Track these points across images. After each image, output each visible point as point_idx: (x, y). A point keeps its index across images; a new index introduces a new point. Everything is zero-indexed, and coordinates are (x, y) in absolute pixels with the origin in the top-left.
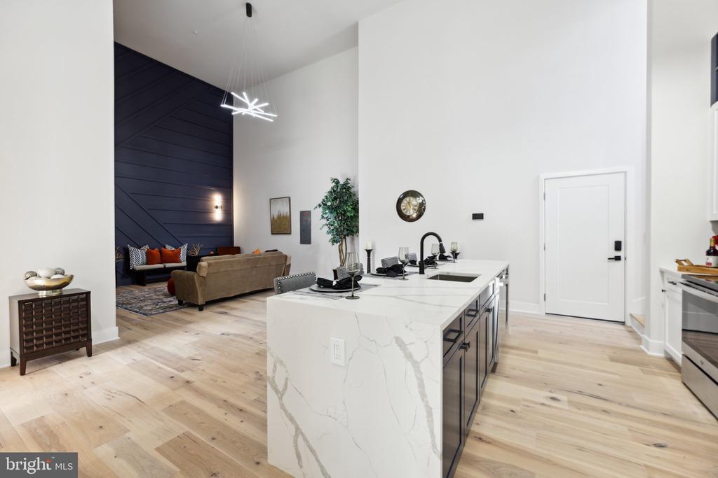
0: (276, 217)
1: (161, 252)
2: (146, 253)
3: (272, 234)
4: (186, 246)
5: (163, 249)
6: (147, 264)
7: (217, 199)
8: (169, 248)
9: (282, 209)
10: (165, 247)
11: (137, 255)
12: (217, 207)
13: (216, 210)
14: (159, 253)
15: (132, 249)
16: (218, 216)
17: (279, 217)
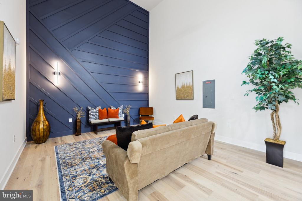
0: (180, 87)
1: (107, 110)
2: (98, 112)
3: (177, 99)
4: (122, 107)
5: (109, 108)
6: (99, 119)
7: (140, 77)
8: (112, 108)
9: (185, 80)
10: (110, 108)
11: (93, 113)
12: (140, 82)
13: (139, 84)
14: (106, 112)
15: (90, 108)
16: (140, 88)
17: (183, 87)
